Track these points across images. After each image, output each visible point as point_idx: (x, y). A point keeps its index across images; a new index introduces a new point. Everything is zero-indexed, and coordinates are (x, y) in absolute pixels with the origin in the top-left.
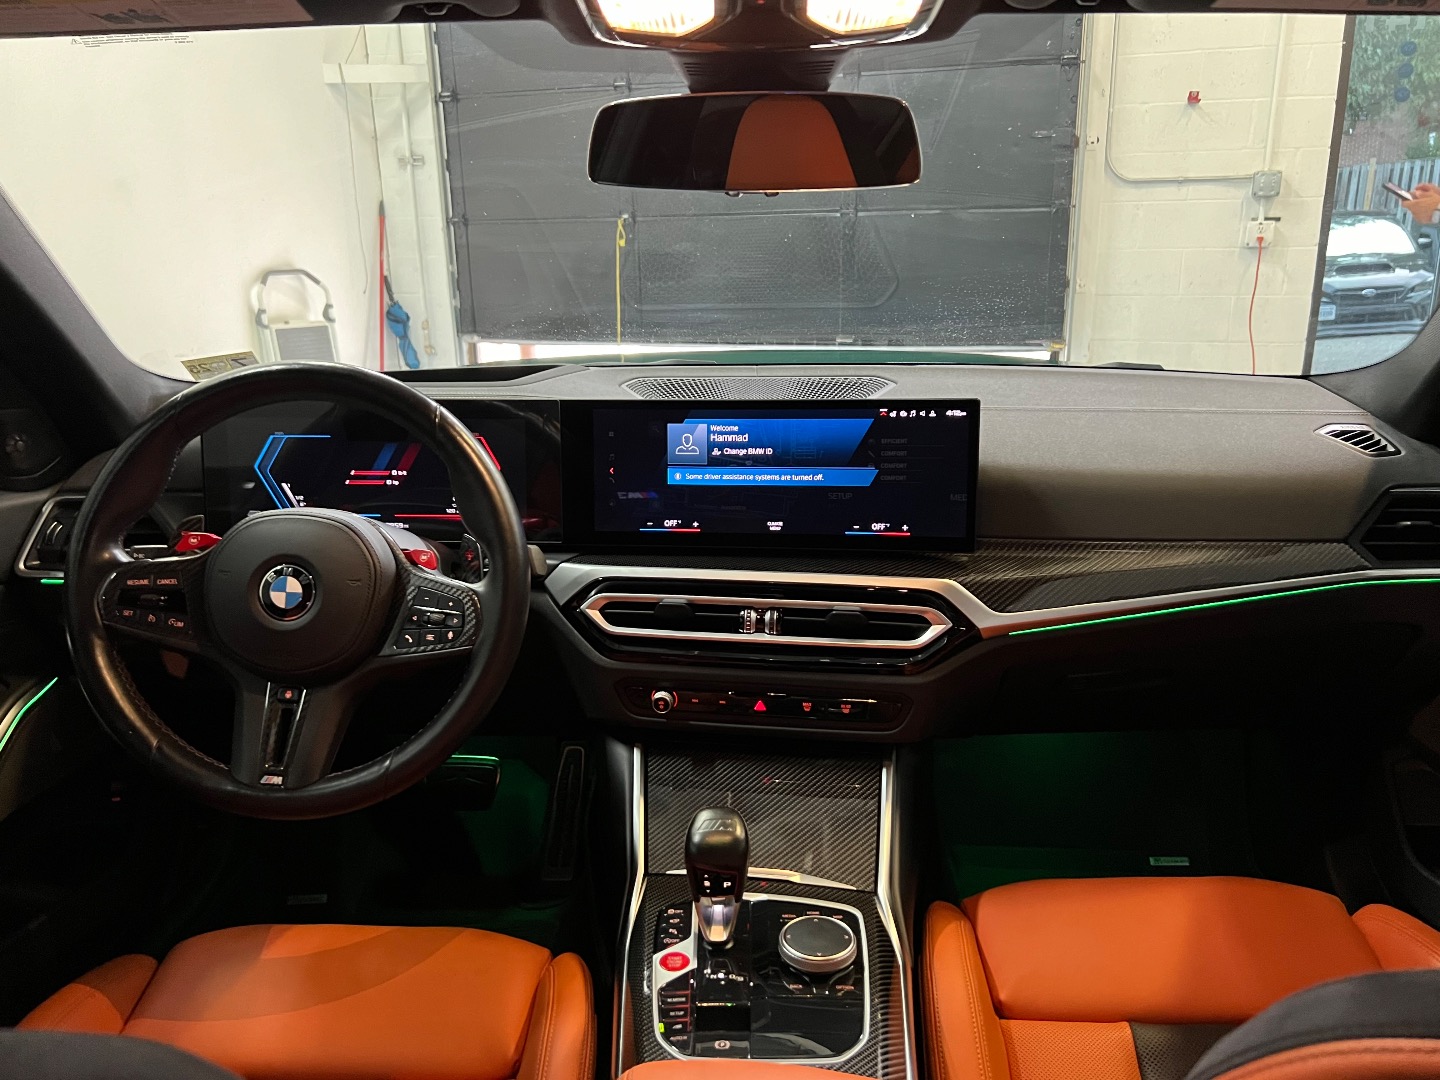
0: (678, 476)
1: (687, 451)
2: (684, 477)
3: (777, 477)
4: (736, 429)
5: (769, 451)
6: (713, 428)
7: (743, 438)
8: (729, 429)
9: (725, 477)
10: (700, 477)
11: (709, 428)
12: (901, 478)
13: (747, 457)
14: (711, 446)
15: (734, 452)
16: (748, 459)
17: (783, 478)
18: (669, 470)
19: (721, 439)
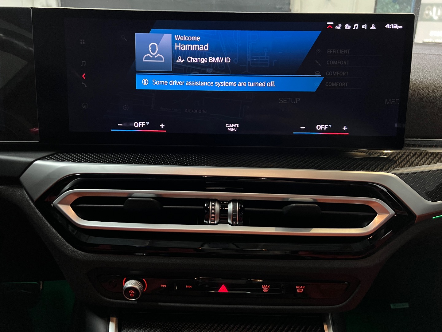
0: (145, 82)
1: (154, 59)
2: (150, 83)
3: (234, 84)
4: (198, 39)
5: (228, 60)
6: (177, 38)
7: (205, 48)
8: (192, 38)
9: (188, 83)
10: (165, 83)
11: (173, 38)
12: (343, 84)
13: (208, 65)
14: (176, 54)
15: (196, 60)
16: (209, 67)
17: (240, 84)
18: (137, 76)
19: (184, 48)
